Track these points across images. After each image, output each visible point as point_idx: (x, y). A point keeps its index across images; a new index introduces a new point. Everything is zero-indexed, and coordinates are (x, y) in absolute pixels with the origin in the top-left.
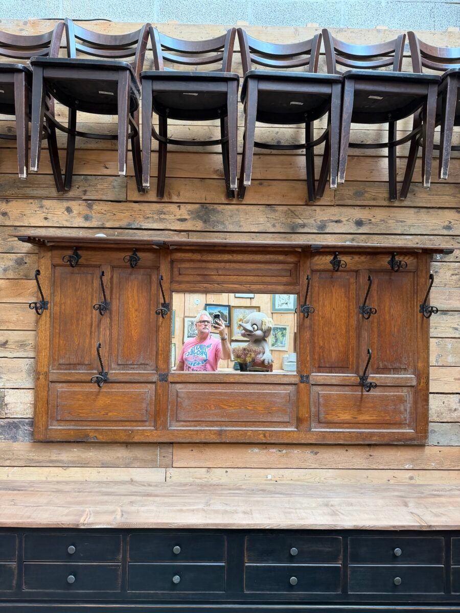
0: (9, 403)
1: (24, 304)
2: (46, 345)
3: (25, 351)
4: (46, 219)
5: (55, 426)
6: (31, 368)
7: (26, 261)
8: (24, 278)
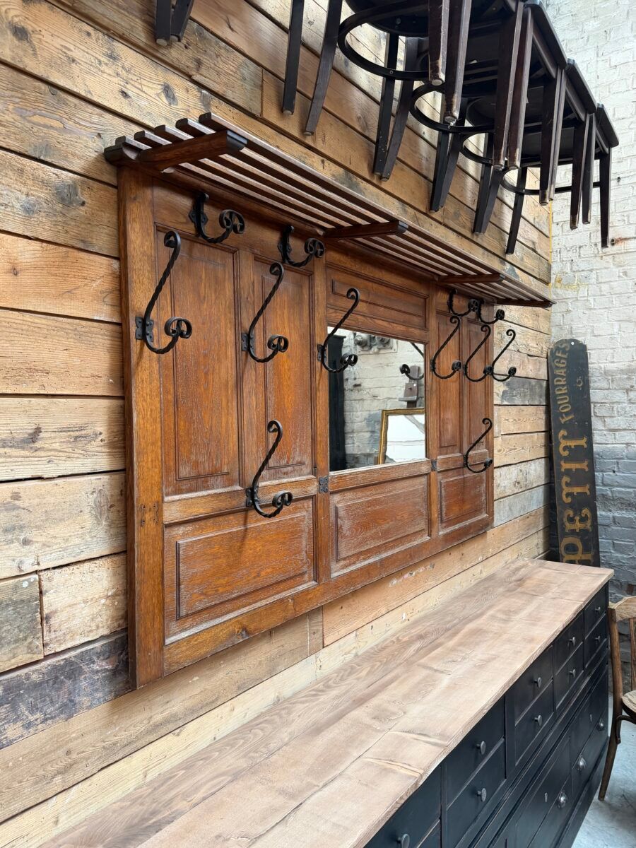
0: (55, 612)
1: (84, 323)
2: (153, 433)
3: (87, 454)
4: (125, 95)
5: (175, 634)
6: (103, 501)
7: (83, 199)
8: (80, 245)
